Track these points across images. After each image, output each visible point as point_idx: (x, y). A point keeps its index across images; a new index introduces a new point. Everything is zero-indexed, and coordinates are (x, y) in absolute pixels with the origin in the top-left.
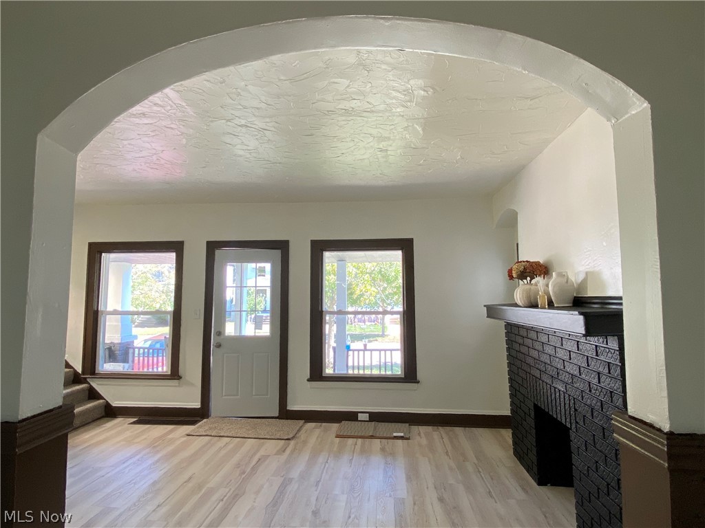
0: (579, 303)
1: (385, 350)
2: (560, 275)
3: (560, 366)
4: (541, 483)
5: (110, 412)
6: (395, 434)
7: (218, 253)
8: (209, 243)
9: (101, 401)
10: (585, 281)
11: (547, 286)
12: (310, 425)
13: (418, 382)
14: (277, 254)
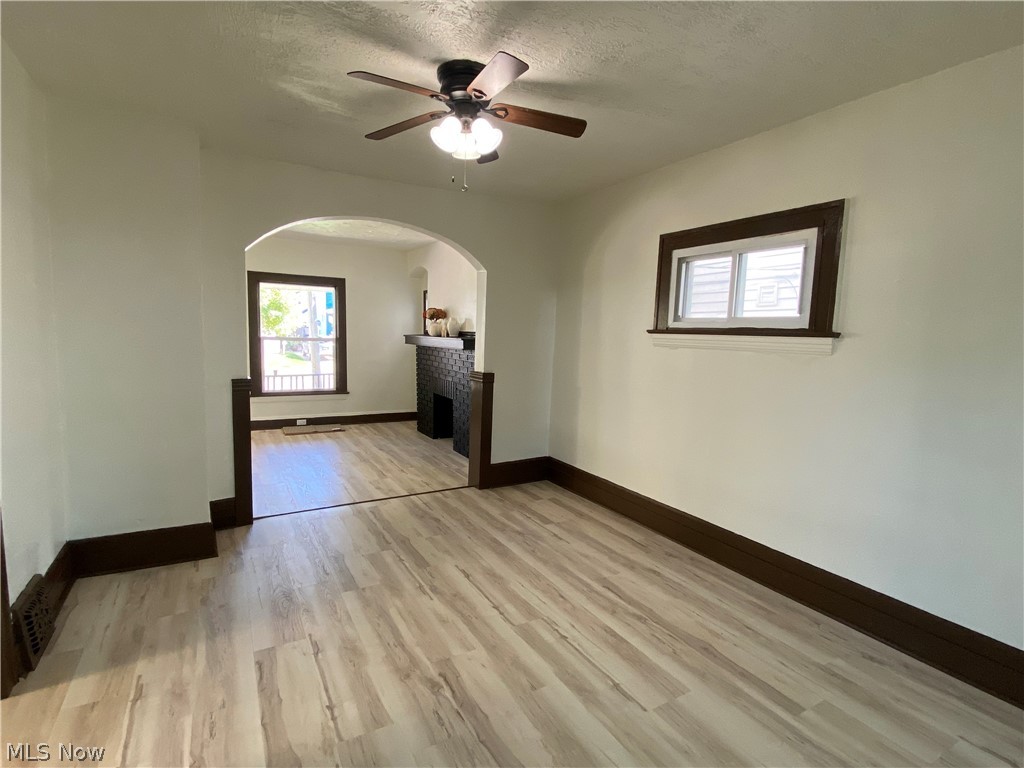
0: (461, 335)
1: (297, 376)
2: (453, 319)
3: (450, 368)
4: (435, 437)
10: (464, 324)
11: (446, 324)
13: (348, 393)
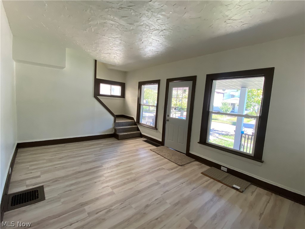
5: (141, 136)
6: (234, 186)
7: (170, 83)
8: (167, 80)
9: (139, 132)
12: (197, 163)
13: (262, 162)
14: (191, 83)
